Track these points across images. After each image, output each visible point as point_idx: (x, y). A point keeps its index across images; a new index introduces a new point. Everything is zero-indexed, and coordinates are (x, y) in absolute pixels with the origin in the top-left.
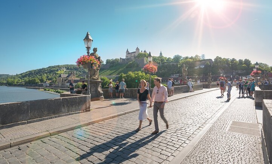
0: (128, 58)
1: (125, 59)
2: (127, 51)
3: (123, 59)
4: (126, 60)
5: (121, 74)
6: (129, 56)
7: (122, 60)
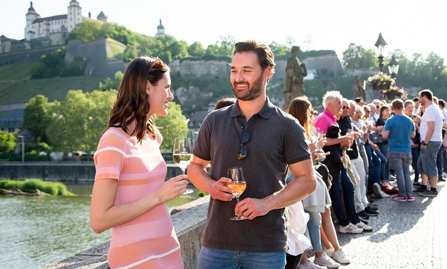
0: (36, 36)
1: (23, 41)
2: (31, 9)
3: (14, 42)
4: (27, 45)
5: (34, 99)
6: (40, 32)
7: (9, 44)
